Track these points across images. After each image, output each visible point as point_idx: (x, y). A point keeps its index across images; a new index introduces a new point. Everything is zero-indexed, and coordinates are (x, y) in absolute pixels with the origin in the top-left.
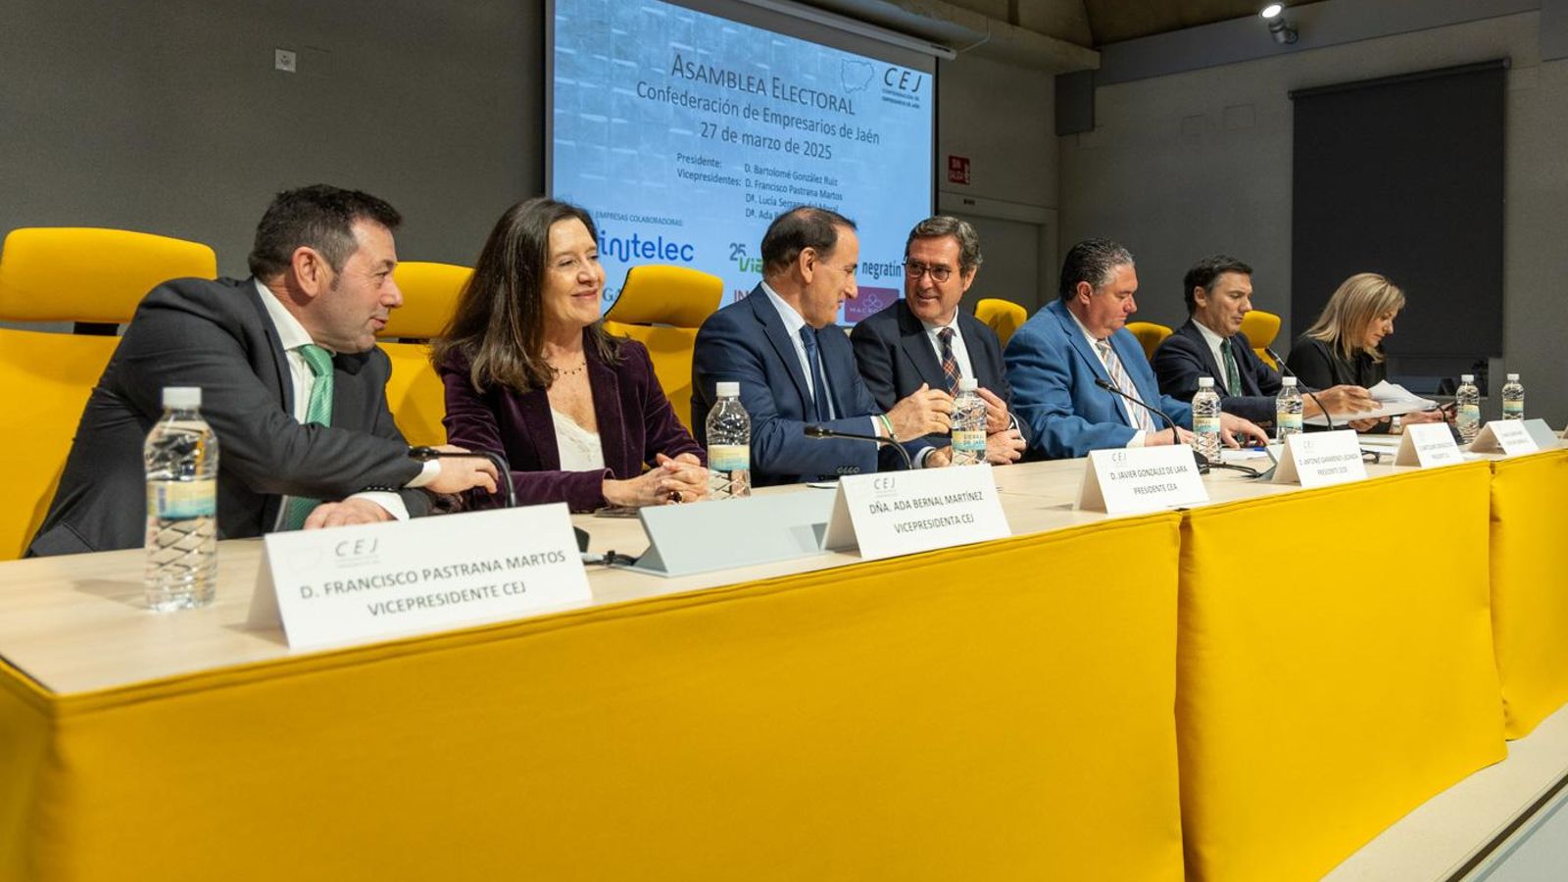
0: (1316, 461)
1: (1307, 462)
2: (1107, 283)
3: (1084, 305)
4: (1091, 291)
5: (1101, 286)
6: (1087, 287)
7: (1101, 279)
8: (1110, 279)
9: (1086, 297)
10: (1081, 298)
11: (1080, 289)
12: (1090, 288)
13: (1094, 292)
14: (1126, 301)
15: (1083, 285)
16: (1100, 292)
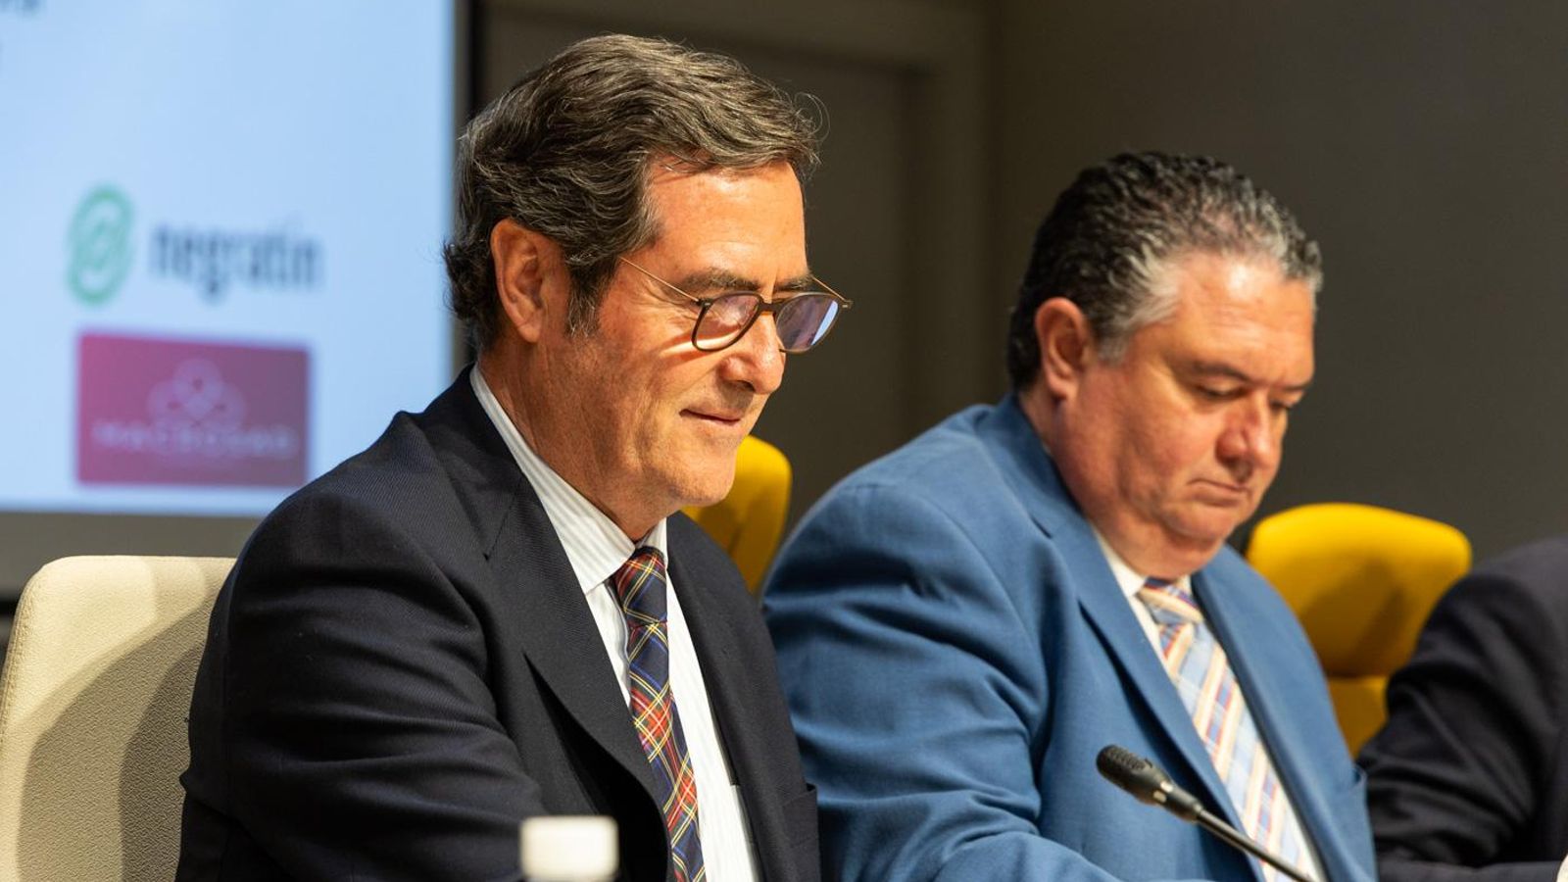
2: (1145, 314)
3: (1057, 399)
4: (1085, 343)
5: (1122, 323)
6: (1071, 323)
7: (1122, 296)
8: (1159, 299)
9: (1066, 368)
10: (1048, 368)
11: (1047, 330)
12: (1082, 331)
13: (1097, 349)
14: (1230, 418)
15: (1057, 315)
16: (1118, 351)
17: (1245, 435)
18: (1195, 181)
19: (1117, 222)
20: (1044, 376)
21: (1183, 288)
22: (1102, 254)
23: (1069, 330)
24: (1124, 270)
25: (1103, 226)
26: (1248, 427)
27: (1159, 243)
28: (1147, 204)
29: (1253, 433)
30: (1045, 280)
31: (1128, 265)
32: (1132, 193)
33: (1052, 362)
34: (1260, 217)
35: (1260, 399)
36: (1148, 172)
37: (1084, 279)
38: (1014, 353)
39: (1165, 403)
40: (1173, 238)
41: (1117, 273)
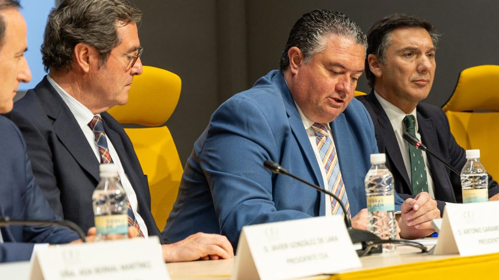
0: (476, 231)
1: (467, 232)
2: (317, 50)
3: (293, 75)
4: (301, 59)
5: (311, 53)
6: (298, 54)
7: (311, 45)
8: (321, 46)
9: (296, 66)
10: (291, 66)
11: (291, 56)
12: (300, 55)
13: (304, 61)
14: (340, 80)
15: (294, 51)
16: (309, 60)
17: (343, 84)
18: (333, 17)
19: (311, 26)
20: (290, 68)
21: (327, 43)
22: (306, 34)
23: (297, 56)
24: (312, 38)
25: (307, 27)
26: (344, 82)
27: (321, 31)
28: (319, 21)
29: (345, 84)
30: (292, 42)
31: (313, 37)
32: (316, 19)
33: (292, 64)
34: (350, 26)
35: (348, 74)
36: (321, 13)
37: (301, 41)
38: (282, 61)
39: (321, 75)
40: (325, 30)
41: (310, 39)
